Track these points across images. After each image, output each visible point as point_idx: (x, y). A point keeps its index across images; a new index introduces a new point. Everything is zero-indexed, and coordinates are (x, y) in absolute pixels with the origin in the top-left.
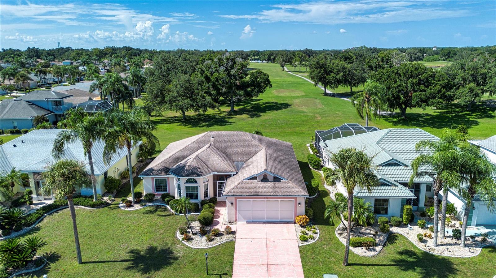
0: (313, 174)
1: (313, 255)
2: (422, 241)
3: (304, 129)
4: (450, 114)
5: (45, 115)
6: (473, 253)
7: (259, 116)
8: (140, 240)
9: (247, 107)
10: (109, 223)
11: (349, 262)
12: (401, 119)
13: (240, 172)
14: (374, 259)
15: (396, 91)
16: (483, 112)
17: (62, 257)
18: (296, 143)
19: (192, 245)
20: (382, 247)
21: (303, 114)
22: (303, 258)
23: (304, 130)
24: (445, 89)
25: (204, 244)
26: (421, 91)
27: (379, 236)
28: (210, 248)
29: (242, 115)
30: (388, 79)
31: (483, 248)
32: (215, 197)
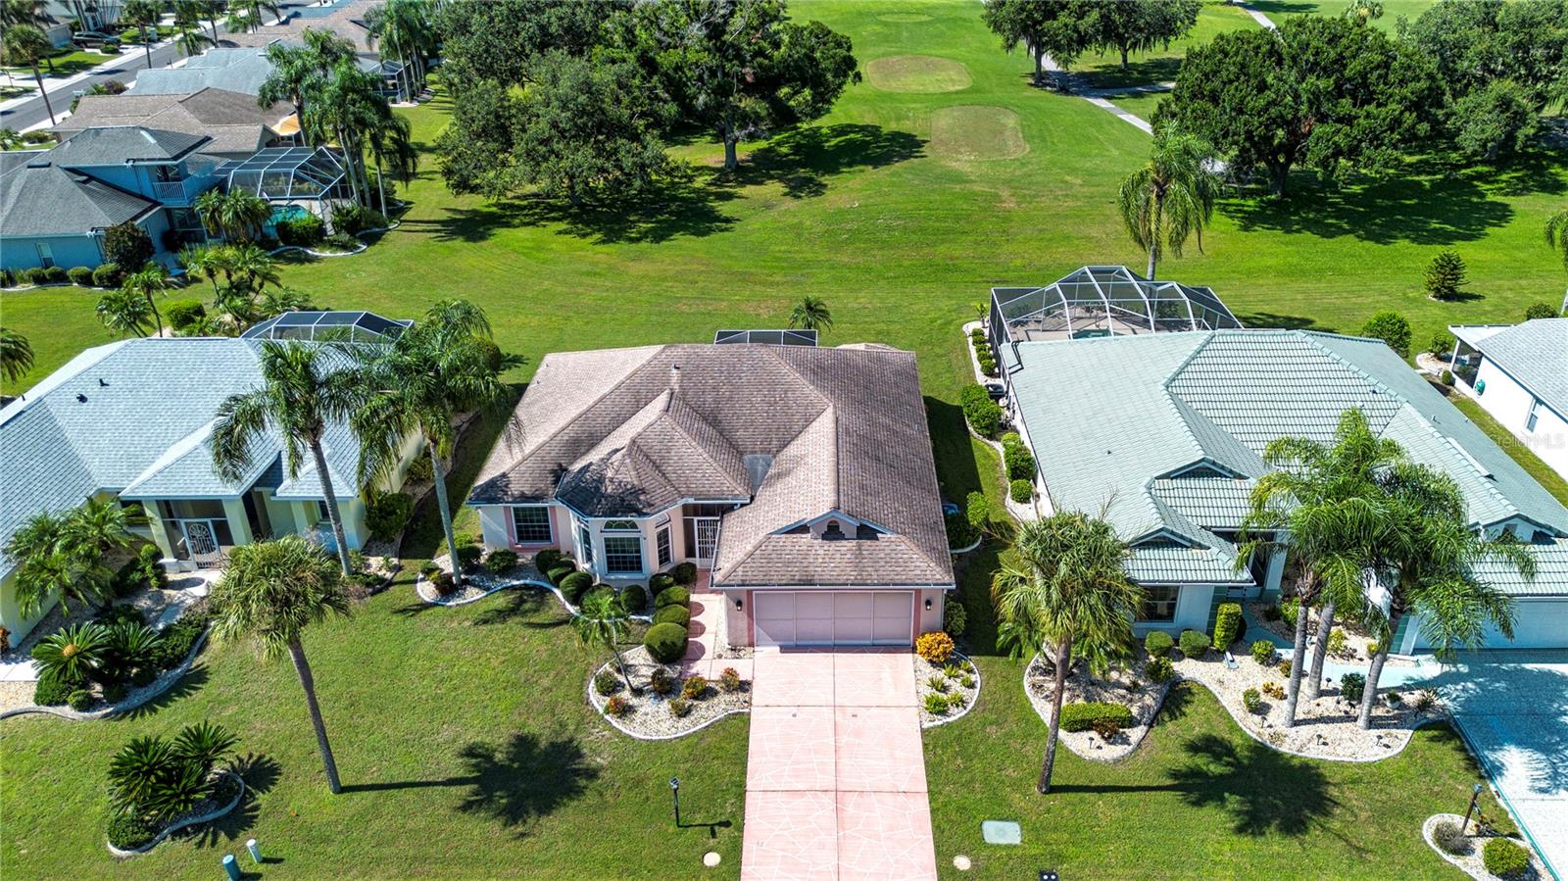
0: (977, 454)
1: (959, 761)
2: (1260, 709)
3: (959, 250)
4: (1429, 173)
6: (1388, 747)
7: (819, 190)
8: (489, 713)
9: (779, 144)
11: (1055, 781)
12: (1271, 203)
13: (763, 494)
14: (1121, 768)
15: (1261, 124)
16: (1531, 167)
17: (284, 770)
18: (932, 315)
19: (634, 729)
20: (1145, 728)
21: (957, 188)
22: (932, 769)
23: (957, 254)
25: (665, 726)
26: (1340, 120)
27: (1143, 691)
28: (681, 738)
29: (761, 183)
31: (1418, 729)
32: (690, 560)
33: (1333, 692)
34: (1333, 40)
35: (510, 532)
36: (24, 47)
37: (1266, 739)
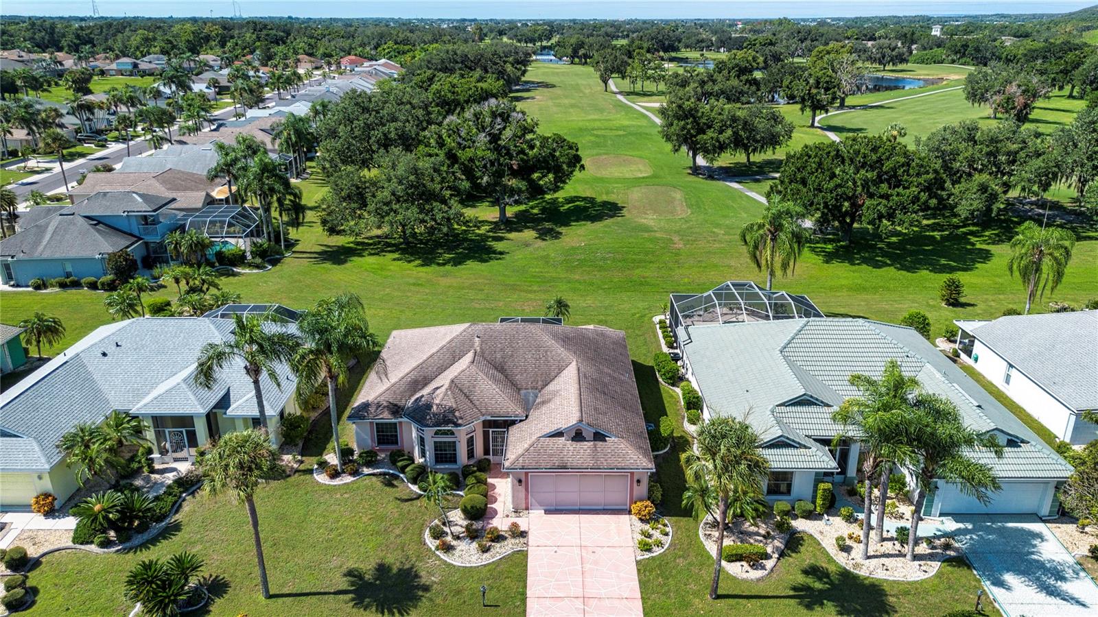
0: (664, 395)
1: (660, 579)
2: (846, 549)
3: (649, 273)
4: (939, 231)
5: (128, 247)
6: (926, 572)
7: (557, 235)
8: (362, 550)
9: (532, 208)
10: (302, 512)
11: (720, 592)
12: (842, 247)
13: (533, 414)
14: (761, 584)
15: (832, 197)
16: (1003, 228)
17: (232, 585)
18: (633, 311)
19: (454, 560)
20: (776, 560)
21: (646, 235)
22: (643, 584)
23: (647, 274)
24: (927, 194)
25: (474, 558)
26: (882, 197)
27: (773, 538)
28: (485, 565)
29: (521, 231)
30: (817, 171)
31: (944, 561)
32: (487, 457)
33: (891, 539)
34: (875, 150)
35: (373, 440)
36: (54, 143)
37: (849, 567)
